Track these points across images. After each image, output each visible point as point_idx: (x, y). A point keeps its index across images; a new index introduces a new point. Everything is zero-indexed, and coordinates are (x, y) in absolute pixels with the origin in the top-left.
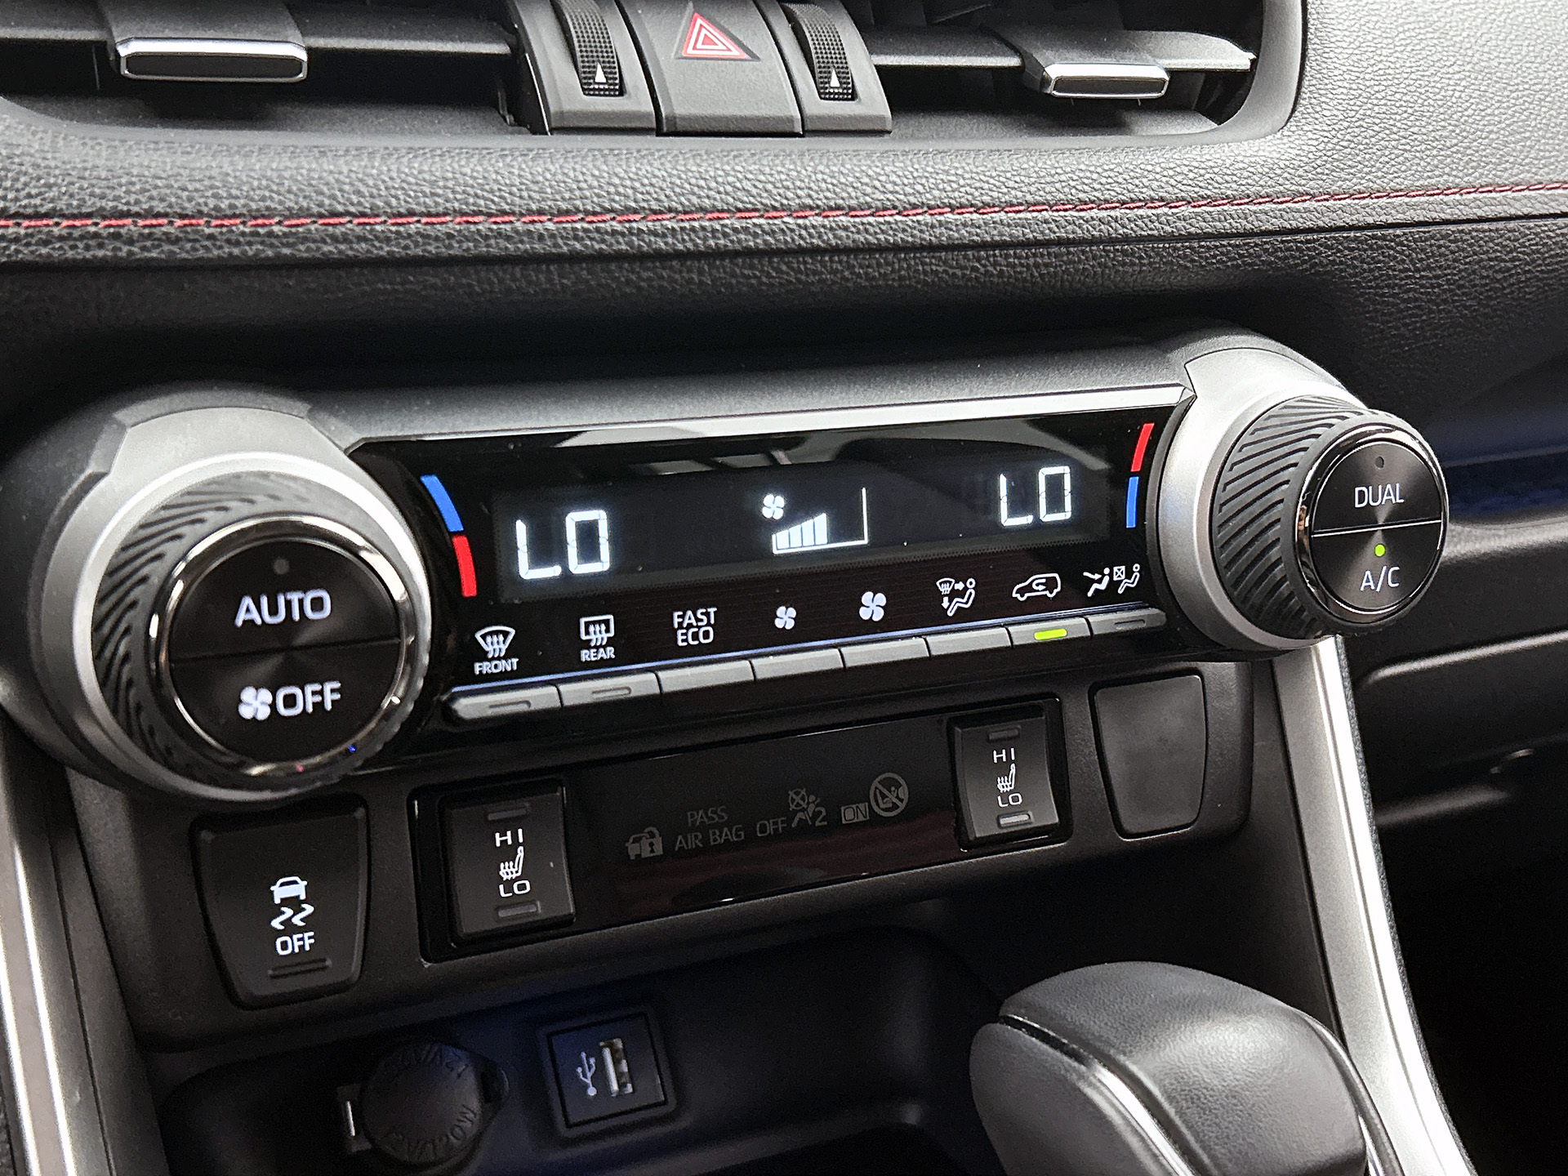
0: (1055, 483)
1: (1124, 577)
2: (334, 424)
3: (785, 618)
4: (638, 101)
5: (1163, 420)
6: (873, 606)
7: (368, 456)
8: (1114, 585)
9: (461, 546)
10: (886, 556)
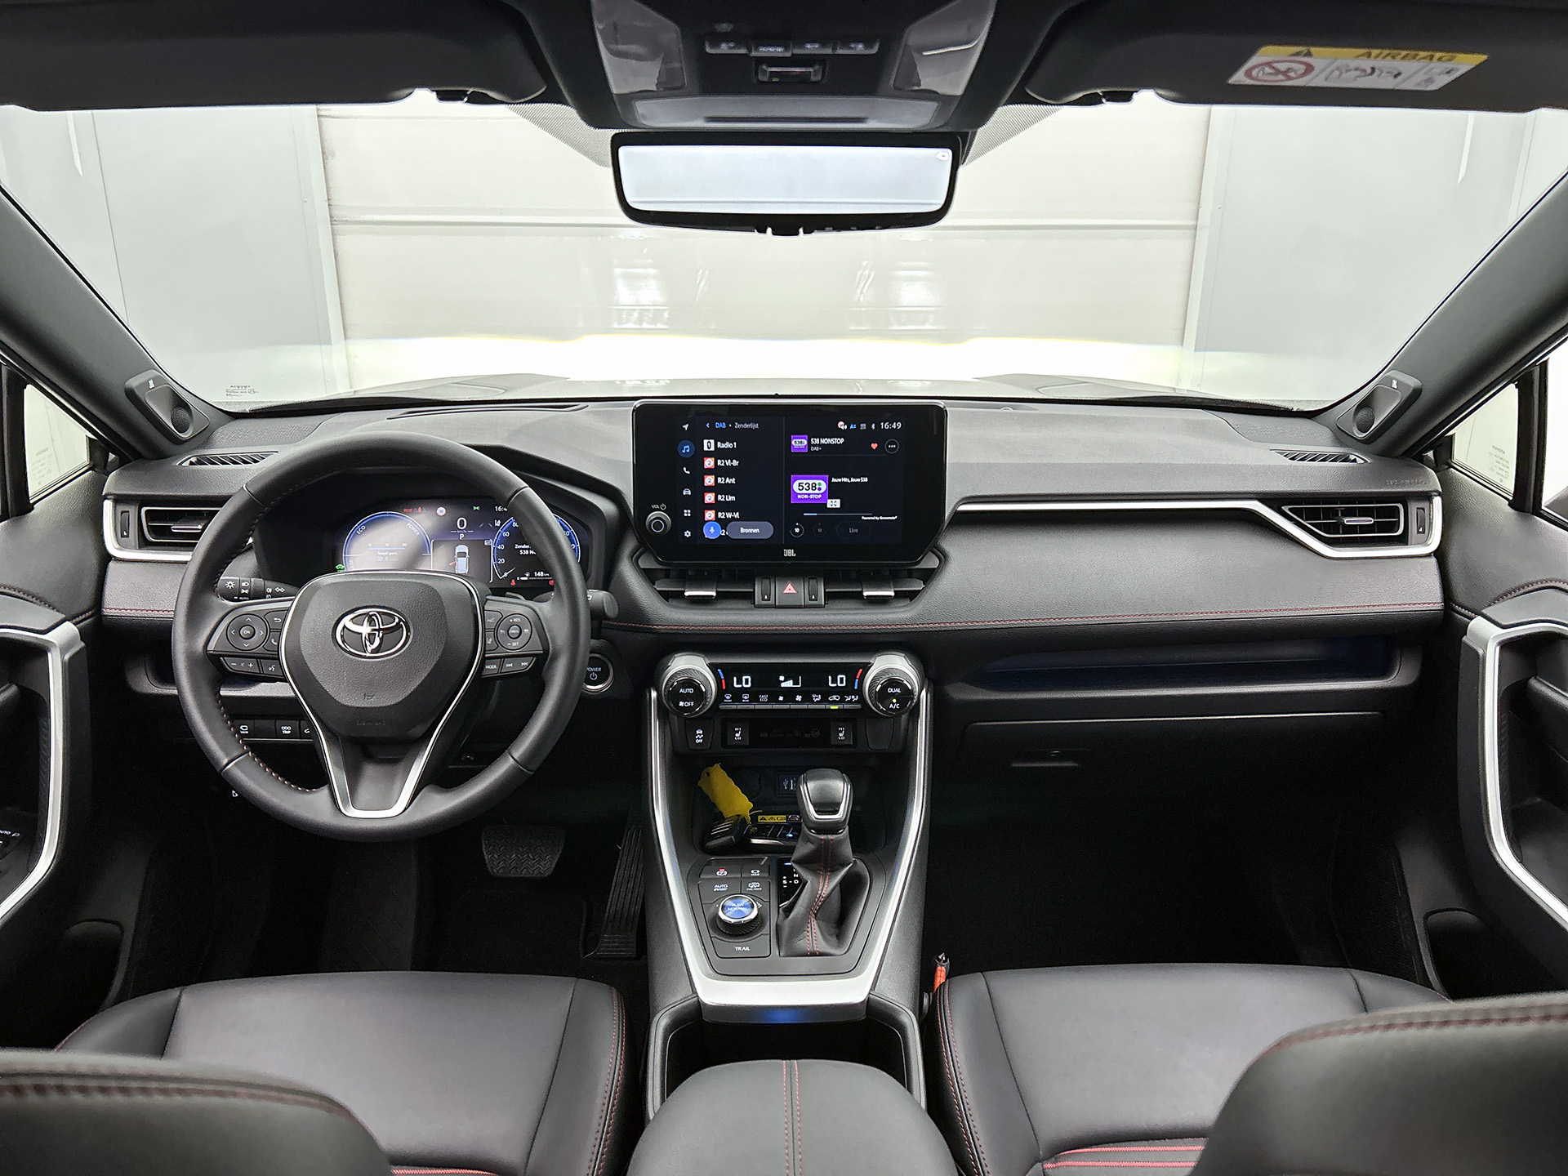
0: (842, 679)
1: (855, 698)
2: (706, 659)
3: (781, 698)
4: (771, 602)
5: (866, 667)
6: (799, 698)
7: (711, 666)
8: (852, 699)
9: (723, 681)
10: (804, 689)
